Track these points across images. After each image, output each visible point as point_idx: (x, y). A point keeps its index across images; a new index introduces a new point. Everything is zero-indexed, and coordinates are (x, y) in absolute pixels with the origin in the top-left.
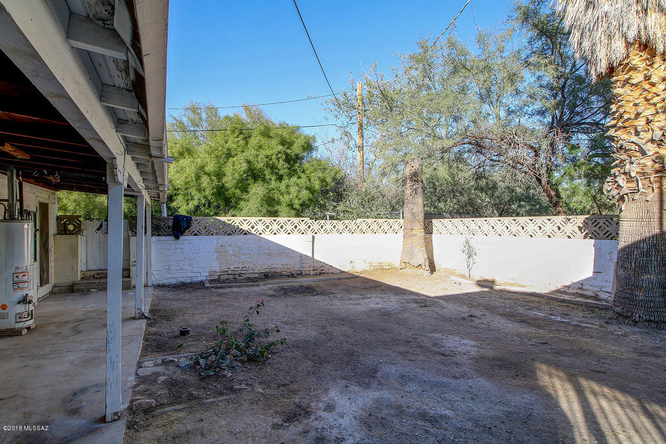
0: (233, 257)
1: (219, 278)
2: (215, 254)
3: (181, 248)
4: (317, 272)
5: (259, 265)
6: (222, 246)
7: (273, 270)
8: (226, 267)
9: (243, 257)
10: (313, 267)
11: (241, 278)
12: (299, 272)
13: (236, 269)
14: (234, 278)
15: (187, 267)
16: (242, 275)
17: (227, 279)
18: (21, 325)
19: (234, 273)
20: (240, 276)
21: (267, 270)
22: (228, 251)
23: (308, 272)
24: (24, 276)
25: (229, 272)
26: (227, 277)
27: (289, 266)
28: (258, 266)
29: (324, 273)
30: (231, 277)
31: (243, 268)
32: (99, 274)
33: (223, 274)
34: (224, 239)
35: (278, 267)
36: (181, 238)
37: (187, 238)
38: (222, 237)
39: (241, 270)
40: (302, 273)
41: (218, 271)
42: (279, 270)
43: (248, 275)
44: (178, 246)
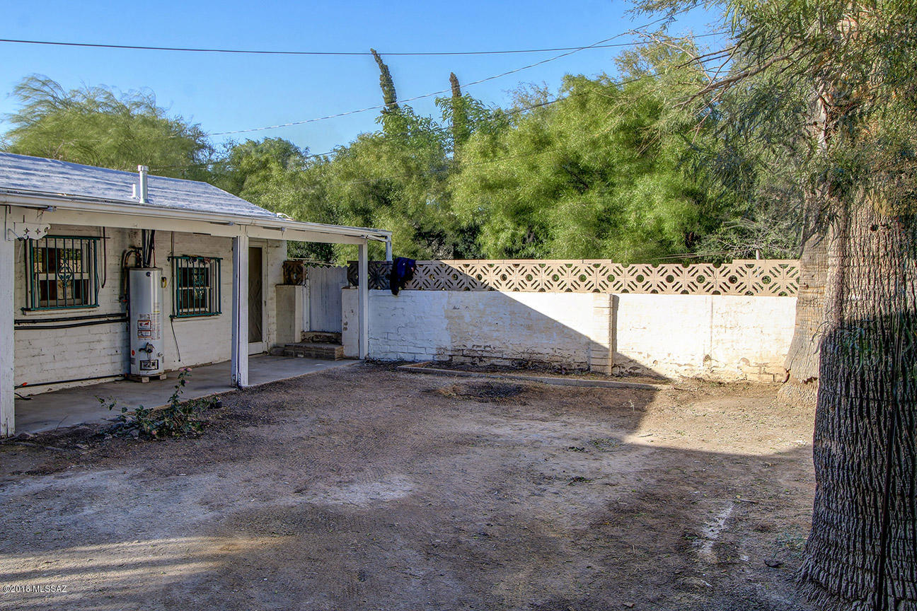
0: (471, 327)
1: (451, 360)
2: (446, 320)
3: (402, 308)
4: (623, 370)
5: (513, 344)
6: (455, 308)
7: (535, 357)
8: (461, 344)
9: (486, 329)
10: (613, 359)
11: (483, 364)
12: (585, 367)
13: (475, 348)
14: (471, 363)
15: (410, 338)
16: (485, 359)
17: (463, 364)
18: (144, 373)
19: (472, 354)
20: (481, 361)
21: (526, 356)
22: (463, 317)
23: (599, 369)
24: (146, 324)
25: (465, 352)
26: (462, 359)
27: (565, 353)
28: (511, 347)
29: (637, 375)
30: (468, 360)
31: (485, 347)
32: (317, 337)
33: (456, 353)
34: (459, 296)
35: (544, 351)
36: (402, 293)
37: (410, 294)
38: (455, 293)
39: (483, 351)
40: (589, 369)
41: (449, 348)
42: (545, 359)
43: (493, 361)
44: (399, 305)
